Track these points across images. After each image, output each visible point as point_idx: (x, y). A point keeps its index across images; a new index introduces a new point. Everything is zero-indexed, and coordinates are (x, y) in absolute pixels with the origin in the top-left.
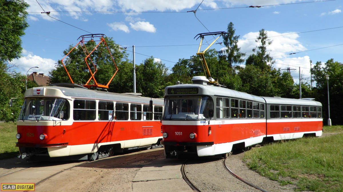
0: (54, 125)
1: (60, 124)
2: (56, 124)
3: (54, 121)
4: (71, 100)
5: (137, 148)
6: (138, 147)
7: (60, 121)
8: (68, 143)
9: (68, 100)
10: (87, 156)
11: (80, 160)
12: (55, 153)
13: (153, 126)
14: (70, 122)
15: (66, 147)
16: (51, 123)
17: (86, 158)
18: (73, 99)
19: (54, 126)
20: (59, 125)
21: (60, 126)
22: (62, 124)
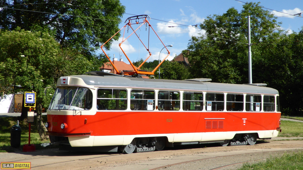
0: (74, 114)
1: (81, 114)
2: (76, 113)
3: (74, 111)
4: (95, 89)
5: (197, 143)
6: (199, 142)
7: (80, 111)
8: (90, 133)
9: (90, 89)
10: (117, 148)
11: (109, 151)
12: (75, 143)
13: (224, 118)
14: (94, 111)
15: (88, 137)
16: (70, 113)
17: (116, 150)
18: (96, 89)
19: (73, 116)
20: (79, 114)
21: (81, 115)
22: (83, 114)
